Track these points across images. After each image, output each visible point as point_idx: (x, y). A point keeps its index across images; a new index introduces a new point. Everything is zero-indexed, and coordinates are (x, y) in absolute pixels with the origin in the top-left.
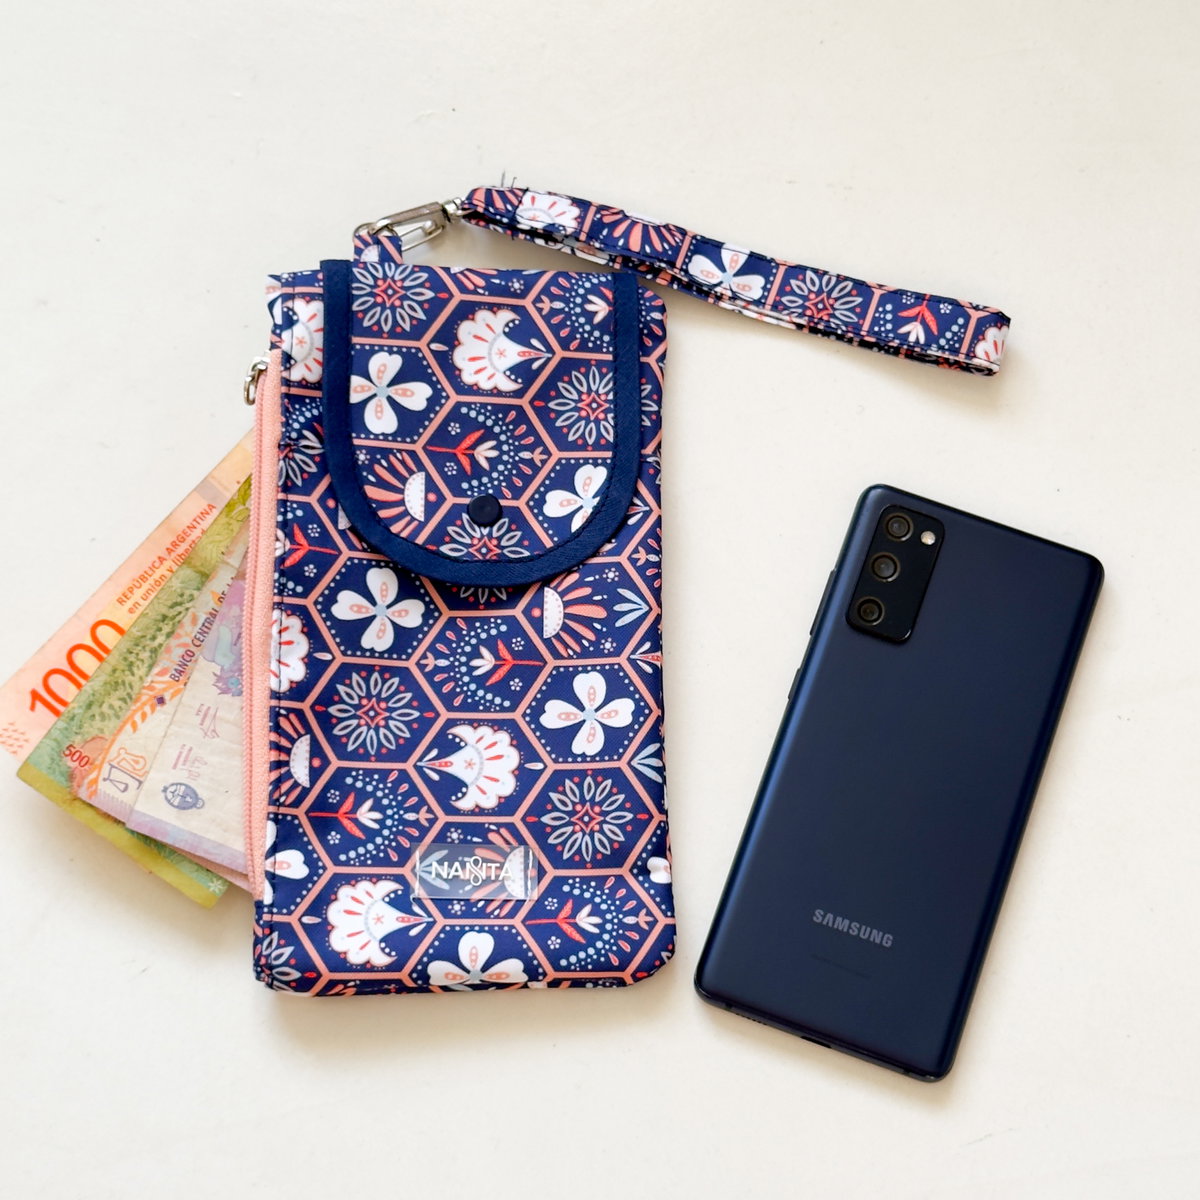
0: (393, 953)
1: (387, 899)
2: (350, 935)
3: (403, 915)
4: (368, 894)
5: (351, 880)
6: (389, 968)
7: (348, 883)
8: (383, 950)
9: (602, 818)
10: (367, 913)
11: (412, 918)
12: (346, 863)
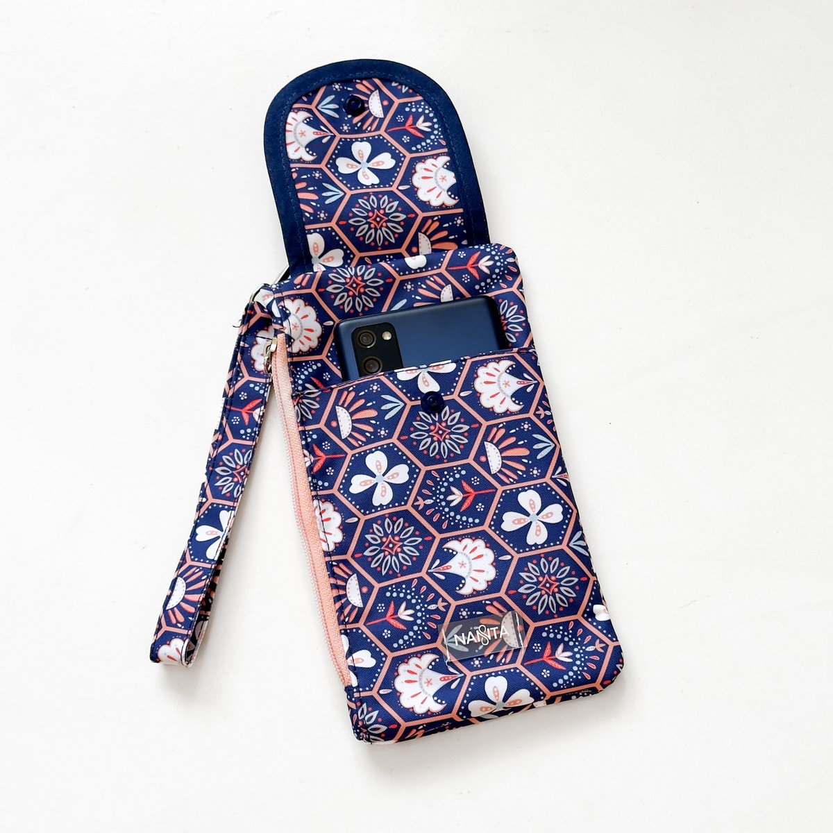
0: (444, 702)
1: (430, 667)
2: (413, 697)
3: (444, 675)
4: (417, 666)
5: (404, 659)
6: (443, 712)
7: (403, 662)
8: (436, 701)
9: (558, 583)
10: (420, 679)
11: (450, 676)
12: (399, 649)
